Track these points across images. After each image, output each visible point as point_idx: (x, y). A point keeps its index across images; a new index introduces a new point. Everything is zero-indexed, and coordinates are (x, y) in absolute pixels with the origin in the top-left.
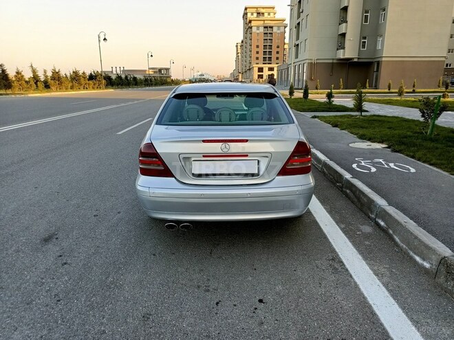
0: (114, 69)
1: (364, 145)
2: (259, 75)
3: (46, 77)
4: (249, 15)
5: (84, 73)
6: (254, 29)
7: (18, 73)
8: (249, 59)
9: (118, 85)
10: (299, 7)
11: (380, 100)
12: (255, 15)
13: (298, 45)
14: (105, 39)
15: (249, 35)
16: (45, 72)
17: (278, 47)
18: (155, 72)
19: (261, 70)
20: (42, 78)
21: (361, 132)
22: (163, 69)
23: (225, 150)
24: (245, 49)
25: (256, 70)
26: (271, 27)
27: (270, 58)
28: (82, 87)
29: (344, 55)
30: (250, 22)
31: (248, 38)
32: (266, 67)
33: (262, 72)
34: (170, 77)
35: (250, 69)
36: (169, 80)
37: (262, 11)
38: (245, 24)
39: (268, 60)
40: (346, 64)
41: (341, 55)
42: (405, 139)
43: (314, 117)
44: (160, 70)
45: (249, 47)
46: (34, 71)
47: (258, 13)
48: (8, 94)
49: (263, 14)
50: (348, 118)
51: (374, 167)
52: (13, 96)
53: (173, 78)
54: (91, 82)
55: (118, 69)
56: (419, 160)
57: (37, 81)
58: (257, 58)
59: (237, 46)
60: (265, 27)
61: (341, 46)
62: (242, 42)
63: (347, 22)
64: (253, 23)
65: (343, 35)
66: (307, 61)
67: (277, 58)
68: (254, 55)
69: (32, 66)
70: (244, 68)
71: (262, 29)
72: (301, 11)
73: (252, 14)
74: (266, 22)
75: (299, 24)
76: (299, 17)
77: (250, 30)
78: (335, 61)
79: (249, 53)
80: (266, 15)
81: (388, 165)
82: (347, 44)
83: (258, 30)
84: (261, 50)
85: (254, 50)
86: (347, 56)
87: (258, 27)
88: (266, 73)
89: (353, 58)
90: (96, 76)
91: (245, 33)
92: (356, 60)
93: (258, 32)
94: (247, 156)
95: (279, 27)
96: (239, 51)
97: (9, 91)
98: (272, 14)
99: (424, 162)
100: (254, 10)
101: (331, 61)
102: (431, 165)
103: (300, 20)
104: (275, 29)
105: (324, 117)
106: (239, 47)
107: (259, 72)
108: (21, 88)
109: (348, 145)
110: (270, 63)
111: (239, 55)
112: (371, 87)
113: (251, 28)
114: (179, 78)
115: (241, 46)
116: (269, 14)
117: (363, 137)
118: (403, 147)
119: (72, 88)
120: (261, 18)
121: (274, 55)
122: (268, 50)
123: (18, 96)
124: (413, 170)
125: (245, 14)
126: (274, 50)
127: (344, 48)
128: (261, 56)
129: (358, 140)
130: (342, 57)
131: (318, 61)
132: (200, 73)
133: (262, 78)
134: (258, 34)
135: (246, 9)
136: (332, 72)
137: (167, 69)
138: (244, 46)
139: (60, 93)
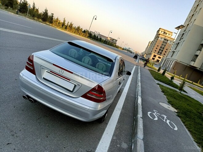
0: (96, 32)
1: (167, 106)
2: (153, 58)
3: (68, 25)
4: (160, 32)
5: (82, 29)
6: (159, 38)
7: (57, 19)
8: (152, 49)
9: (93, 38)
10: (182, 36)
11: (198, 91)
12: (163, 33)
13: (174, 52)
14: (96, 19)
15: (156, 40)
16: (68, 23)
17: (167, 50)
18: (111, 39)
19: (155, 56)
20: (66, 24)
21: (172, 100)
22: (114, 39)
23: (61, 73)
24: (152, 45)
25: (153, 55)
26: (168, 40)
27: (161, 53)
28: (78, 34)
29: (194, 64)
30: (159, 35)
31: (155, 41)
32: (158, 56)
33: (155, 57)
34: (116, 44)
35: (150, 54)
36: (114, 45)
37: (167, 32)
38: (157, 35)
39: (160, 53)
40: (193, 69)
41: (192, 64)
42: (189, 113)
43: (158, 84)
44: (113, 40)
45: (154, 45)
46: (64, 21)
47: (164, 33)
48: (49, 25)
49: (166, 33)
50: (173, 91)
51: (158, 117)
52: (51, 27)
53: (117, 45)
54: (83, 33)
55: (97, 33)
56: (185, 126)
57: (64, 25)
58: (155, 51)
59: (149, 42)
60: (165, 39)
61: (194, 60)
62: (152, 42)
63: (201, 51)
64: (160, 36)
65: (197, 56)
66: (175, 60)
67: (164, 54)
68: (155, 49)
69: (65, 19)
70: (148, 52)
71: (163, 40)
72: (182, 38)
73: (162, 32)
74: (166, 37)
75: (179, 43)
76: (180, 40)
77: (157, 38)
78: (188, 65)
79: (153, 47)
80: (168, 34)
81: (166, 120)
82: (197, 60)
83: (161, 39)
84: (159, 48)
85: (156, 46)
86: (194, 65)
87: (162, 38)
88: (156, 58)
89: (197, 68)
90: (86, 32)
91: (155, 38)
92: (198, 69)
93: (161, 40)
94: (70, 80)
95: (171, 41)
96: (149, 45)
97: (51, 24)
98: (170, 35)
99: (187, 128)
100: (163, 31)
101: (186, 65)
102: (189, 131)
103: (180, 42)
104: (169, 42)
105: (163, 86)
106: (150, 43)
107: (154, 56)
108: (56, 25)
109: (159, 103)
110: (160, 55)
111: (149, 46)
112: (200, 83)
113: (158, 37)
114: (119, 46)
115: (151, 43)
116: (169, 35)
117: (170, 102)
118: (183, 116)
119: (75, 32)
120: (165, 35)
121: (163, 52)
122: (162, 49)
123: (53, 27)
124: (176, 129)
125: (159, 31)
126: (165, 50)
127: (195, 61)
128: (158, 50)
129: (167, 103)
130: (192, 65)
131: (180, 62)
132: (129, 47)
133: (154, 60)
134: (160, 41)
135: (160, 29)
136: (185, 69)
137: (116, 40)
138: (153, 44)
139: (69, 33)
